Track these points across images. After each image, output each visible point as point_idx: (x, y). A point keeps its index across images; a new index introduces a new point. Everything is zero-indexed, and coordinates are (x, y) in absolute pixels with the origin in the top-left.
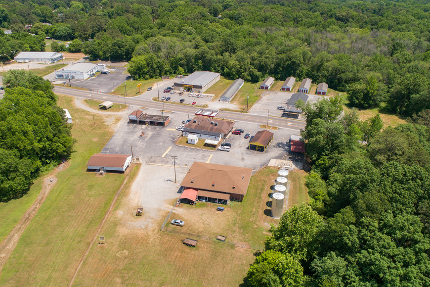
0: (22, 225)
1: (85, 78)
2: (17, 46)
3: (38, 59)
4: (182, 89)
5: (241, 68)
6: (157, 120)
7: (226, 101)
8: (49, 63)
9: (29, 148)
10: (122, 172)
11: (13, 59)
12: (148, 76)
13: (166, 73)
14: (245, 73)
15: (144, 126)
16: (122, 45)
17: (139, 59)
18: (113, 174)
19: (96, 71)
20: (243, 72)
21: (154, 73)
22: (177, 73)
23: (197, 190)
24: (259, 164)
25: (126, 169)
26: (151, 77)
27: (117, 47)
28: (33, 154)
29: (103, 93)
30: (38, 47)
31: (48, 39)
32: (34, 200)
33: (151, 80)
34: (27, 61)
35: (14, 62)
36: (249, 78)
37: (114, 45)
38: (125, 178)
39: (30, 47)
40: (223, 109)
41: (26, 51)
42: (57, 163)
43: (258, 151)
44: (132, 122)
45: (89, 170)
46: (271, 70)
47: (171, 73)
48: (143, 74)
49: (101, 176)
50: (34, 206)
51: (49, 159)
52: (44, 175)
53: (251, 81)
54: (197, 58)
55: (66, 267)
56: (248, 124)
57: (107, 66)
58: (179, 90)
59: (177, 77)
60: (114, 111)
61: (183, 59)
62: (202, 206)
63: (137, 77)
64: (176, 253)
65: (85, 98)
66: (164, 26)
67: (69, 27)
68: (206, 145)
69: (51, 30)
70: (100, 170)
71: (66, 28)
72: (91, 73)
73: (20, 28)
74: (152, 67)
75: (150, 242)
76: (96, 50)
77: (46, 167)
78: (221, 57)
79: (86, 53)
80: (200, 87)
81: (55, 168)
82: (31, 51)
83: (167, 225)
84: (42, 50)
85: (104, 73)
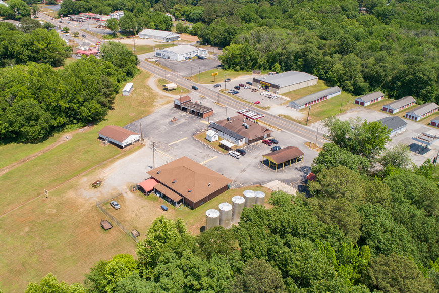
0: (17, 164)
1: (178, 60)
2: (143, 23)
3: (155, 37)
4: (259, 86)
5: (344, 74)
6: (198, 110)
7: (295, 108)
8: (163, 42)
9: (54, 104)
10: (121, 147)
11: (137, 34)
12: (238, 68)
13: (259, 68)
14: (348, 82)
15: (184, 113)
16: (232, 32)
17: (233, 48)
18: (114, 146)
19: (195, 54)
20: (347, 80)
21: (246, 65)
22: (273, 69)
23: (158, 182)
24: (256, 181)
25: (126, 146)
26: (242, 69)
27: (226, 34)
28: (57, 110)
29: (181, 76)
30: (164, 26)
31: (182, 20)
32: (42, 149)
33: (240, 72)
34: (146, 37)
35: (137, 37)
36: (351, 88)
37: (225, 31)
38: (120, 153)
39: (156, 25)
40: (282, 115)
41: (151, 28)
42: (82, 125)
43: (270, 167)
44: (177, 106)
45: (100, 138)
46: (387, 83)
47: (265, 68)
48: (233, 64)
49: (103, 146)
50: (38, 153)
51: (76, 120)
52: (66, 132)
53: (353, 93)
54: (297, 56)
55: (8, 204)
56: (294, 137)
57: (210, 52)
58: (256, 86)
59: (269, 74)
60: (173, 94)
61: (284, 55)
62: (154, 199)
63: (226, 66)
64: (87, 229)
65: (161, 77)
66: (291, 18)
67: (203, 11)
68: (222, 146)
69: (187, 12)
70: (105, 140)
71: (200, 12)
72: (188, 56)
73: (160, 7)
74: (244, 58)
75: (79, 211)
76: (208, 35)
77: (72, 126)
78: (330, 58)
79: (200, 37)
80: (277, 87)
81: (78, 129)
82: (155, 29)
83: (106, 204)
84: (167, 30)
85: (200, 58)
